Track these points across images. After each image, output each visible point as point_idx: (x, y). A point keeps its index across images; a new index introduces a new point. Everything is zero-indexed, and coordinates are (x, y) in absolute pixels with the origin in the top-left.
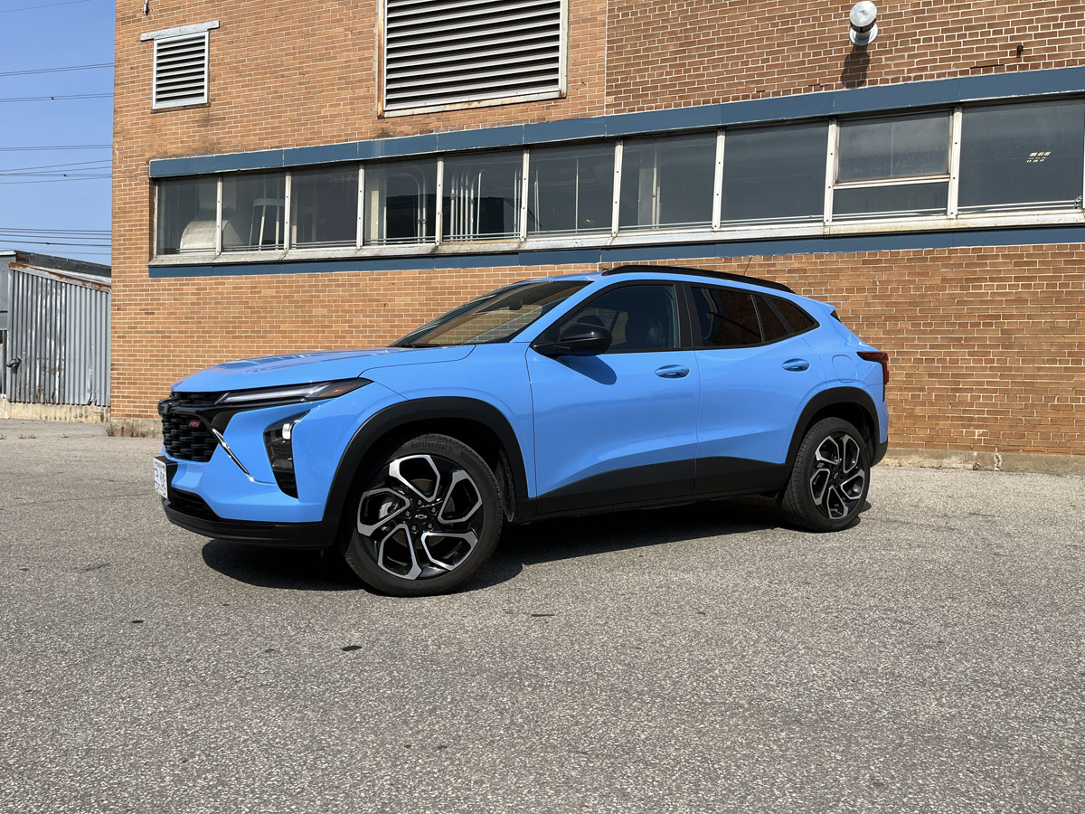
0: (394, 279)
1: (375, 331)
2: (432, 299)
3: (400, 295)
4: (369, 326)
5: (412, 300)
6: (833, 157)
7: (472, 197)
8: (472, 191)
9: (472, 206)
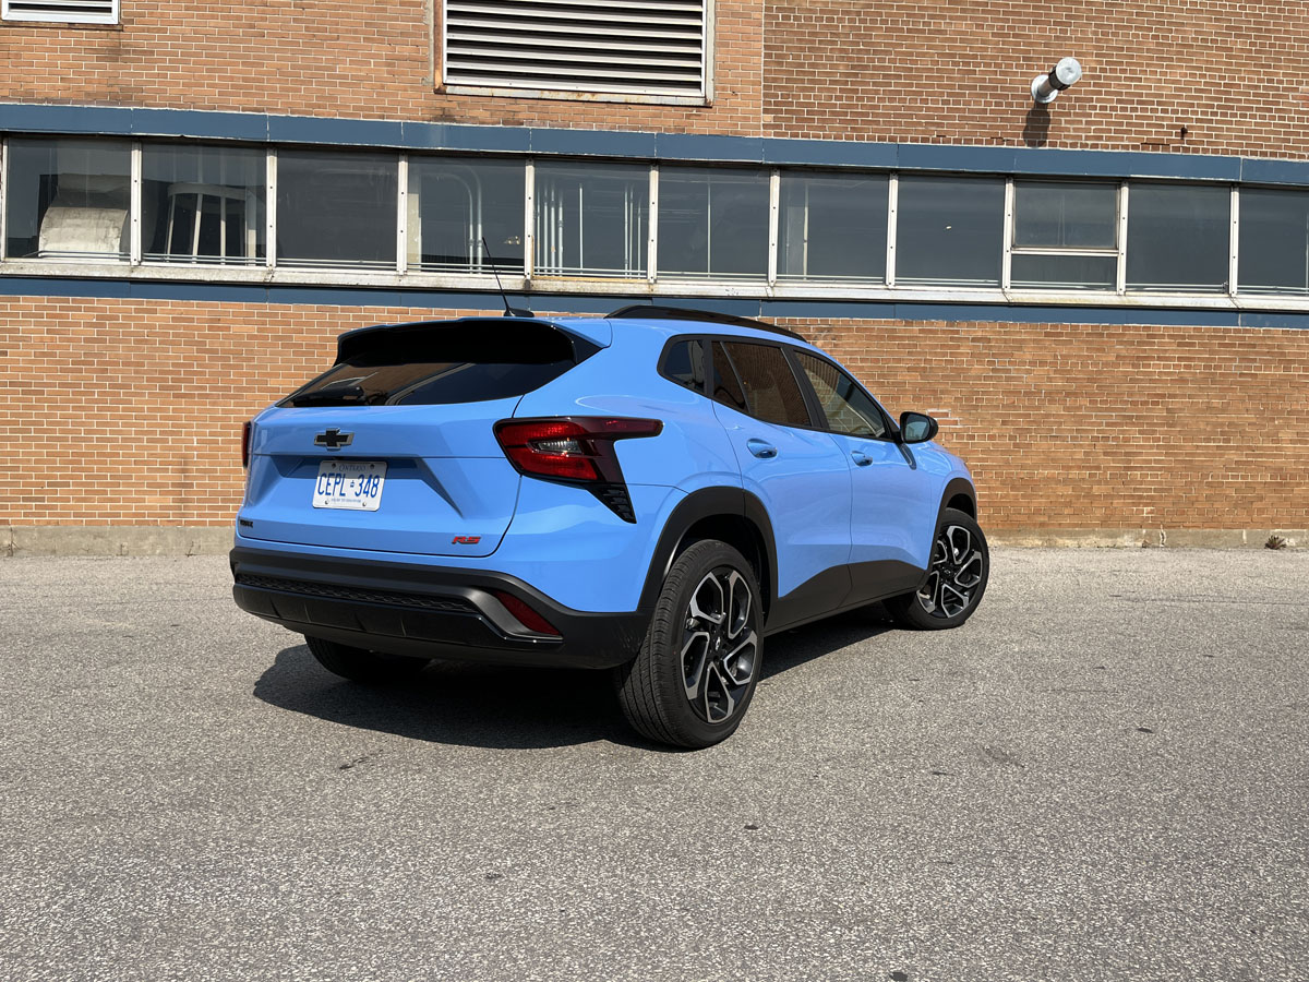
6: (1010, 218)
7: (561, 218)
8: (561, 209)
9: (561, 229)
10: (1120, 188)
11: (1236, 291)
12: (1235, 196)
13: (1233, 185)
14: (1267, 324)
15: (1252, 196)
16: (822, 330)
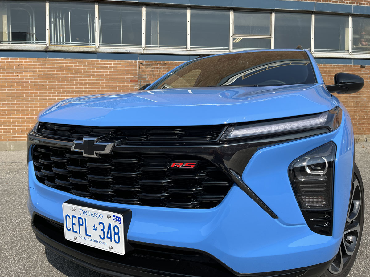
0: (22, 62)
1: (11, 90)
2: (47, 74)
3: (27, 71)
4: (7, 87)
5: (34, 74)
6: (232, 24)
7: (64, 24)
8: (64, 20)
9: (64, 28)
10: (272, 14)
11: (313, 51)
12: (313, 17)
13: (312, 12)
14: (324, 63)
15: (320, 17)
16: (163, 65)
